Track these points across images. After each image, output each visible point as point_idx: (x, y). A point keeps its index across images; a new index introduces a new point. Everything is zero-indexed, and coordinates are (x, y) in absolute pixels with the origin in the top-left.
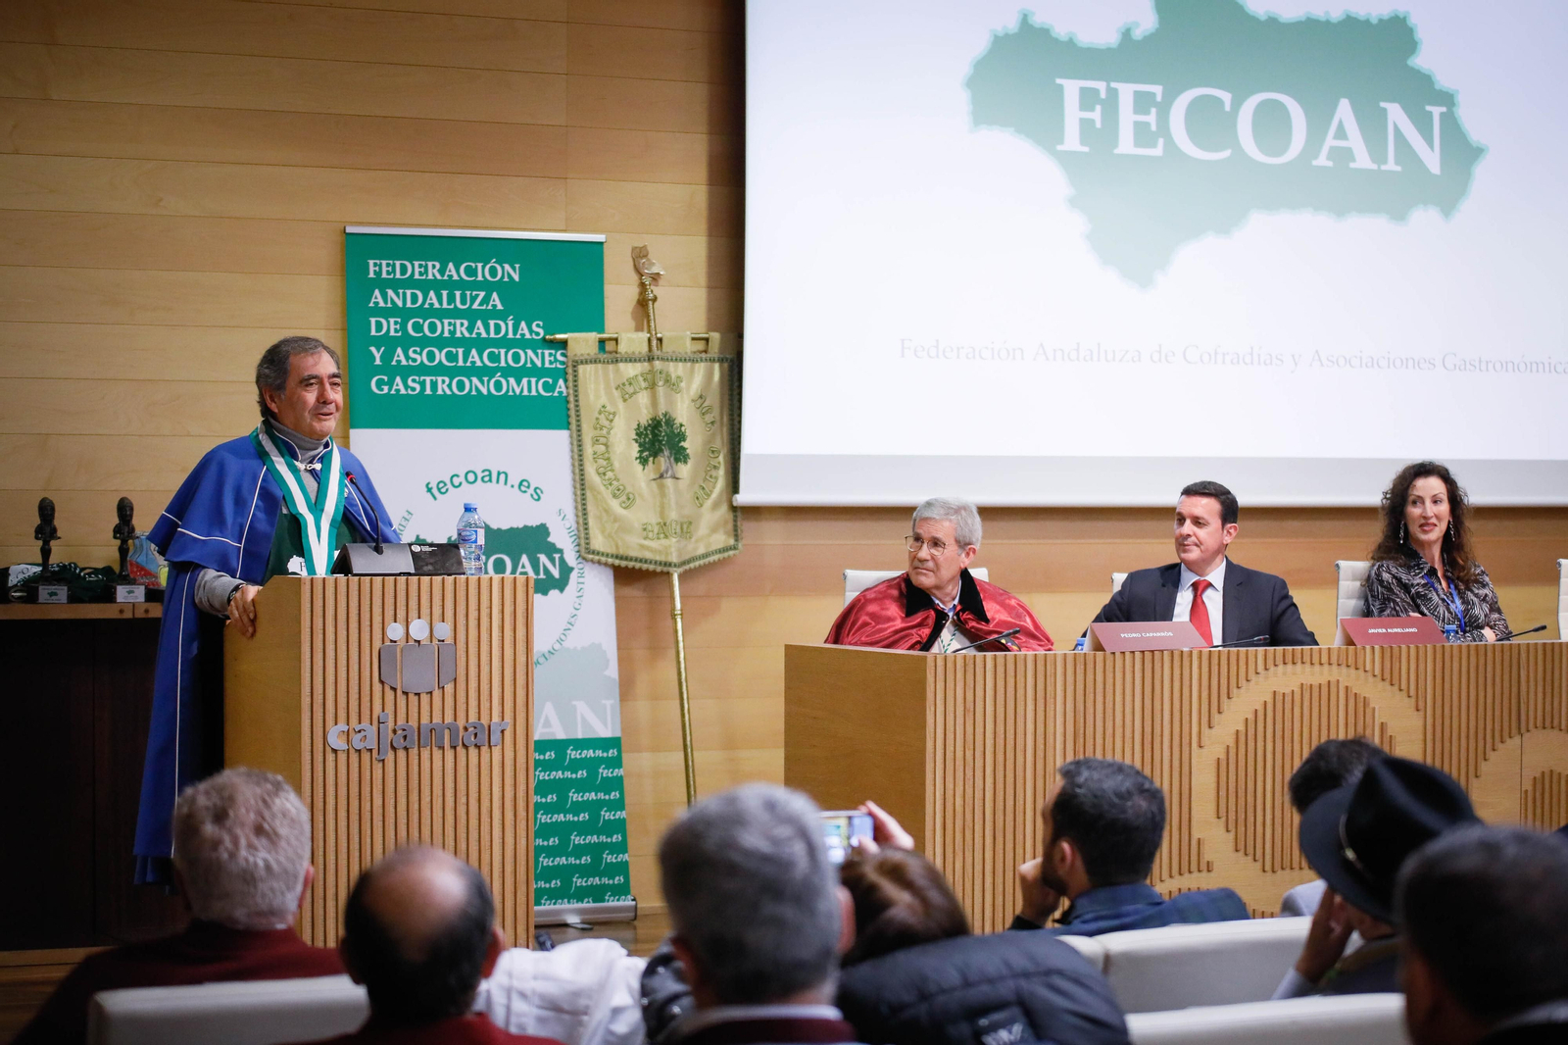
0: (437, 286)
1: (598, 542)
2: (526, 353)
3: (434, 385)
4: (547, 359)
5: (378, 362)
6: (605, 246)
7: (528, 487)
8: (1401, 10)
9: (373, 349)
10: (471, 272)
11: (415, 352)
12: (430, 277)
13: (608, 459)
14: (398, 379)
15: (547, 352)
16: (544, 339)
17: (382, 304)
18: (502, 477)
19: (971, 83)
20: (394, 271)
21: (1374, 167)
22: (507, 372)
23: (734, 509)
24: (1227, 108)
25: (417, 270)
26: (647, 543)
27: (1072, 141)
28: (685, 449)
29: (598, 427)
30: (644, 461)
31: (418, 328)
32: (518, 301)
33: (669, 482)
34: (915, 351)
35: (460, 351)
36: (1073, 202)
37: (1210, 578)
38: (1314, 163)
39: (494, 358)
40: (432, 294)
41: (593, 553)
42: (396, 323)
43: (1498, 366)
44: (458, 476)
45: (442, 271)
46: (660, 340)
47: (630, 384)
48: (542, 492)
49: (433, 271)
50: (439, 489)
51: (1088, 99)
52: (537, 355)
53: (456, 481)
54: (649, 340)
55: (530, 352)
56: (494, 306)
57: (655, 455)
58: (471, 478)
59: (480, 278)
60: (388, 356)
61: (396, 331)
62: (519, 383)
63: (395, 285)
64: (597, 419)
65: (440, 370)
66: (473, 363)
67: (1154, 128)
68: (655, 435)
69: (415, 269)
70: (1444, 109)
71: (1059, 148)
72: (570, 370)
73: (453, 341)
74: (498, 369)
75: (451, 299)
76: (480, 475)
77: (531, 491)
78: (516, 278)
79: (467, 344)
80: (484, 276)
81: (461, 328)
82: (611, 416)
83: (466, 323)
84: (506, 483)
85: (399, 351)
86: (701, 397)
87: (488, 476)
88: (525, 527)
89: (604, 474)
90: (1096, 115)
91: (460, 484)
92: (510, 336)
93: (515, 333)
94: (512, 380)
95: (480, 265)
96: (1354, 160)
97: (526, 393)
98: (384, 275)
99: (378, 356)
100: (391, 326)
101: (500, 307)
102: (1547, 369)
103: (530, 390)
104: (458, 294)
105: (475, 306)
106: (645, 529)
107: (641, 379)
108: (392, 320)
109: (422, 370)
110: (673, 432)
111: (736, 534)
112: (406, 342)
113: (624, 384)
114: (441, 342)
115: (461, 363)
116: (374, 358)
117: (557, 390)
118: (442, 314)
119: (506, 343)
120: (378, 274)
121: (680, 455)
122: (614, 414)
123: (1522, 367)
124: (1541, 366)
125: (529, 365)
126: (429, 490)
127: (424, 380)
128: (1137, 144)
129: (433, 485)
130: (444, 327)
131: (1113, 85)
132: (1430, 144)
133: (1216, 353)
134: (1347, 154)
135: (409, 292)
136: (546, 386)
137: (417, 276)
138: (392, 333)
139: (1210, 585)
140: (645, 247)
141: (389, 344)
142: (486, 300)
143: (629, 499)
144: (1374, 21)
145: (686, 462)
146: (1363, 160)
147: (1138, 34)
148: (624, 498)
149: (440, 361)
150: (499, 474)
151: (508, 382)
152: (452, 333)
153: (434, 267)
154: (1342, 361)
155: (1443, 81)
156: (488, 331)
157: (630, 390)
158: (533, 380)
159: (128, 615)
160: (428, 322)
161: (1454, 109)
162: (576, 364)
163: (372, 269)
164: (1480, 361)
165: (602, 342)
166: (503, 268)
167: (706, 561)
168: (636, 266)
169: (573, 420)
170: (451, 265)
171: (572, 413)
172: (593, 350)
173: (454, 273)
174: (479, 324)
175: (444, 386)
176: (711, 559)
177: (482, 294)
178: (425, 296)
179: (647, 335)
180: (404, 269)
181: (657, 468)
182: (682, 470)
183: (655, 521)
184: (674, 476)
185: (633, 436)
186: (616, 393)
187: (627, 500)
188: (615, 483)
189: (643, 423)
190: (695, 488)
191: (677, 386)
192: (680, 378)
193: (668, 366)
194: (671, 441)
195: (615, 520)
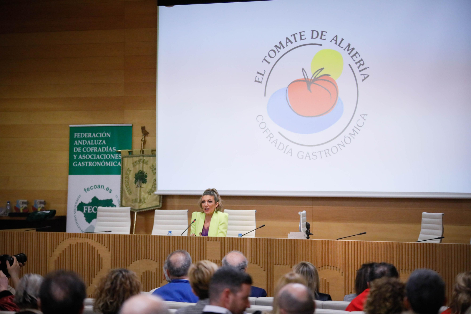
0: (90, 139)
3: (88, 164)
4: (116, 157)
5: (75, 158)
6: (134, 127)
7: (108, 189)
9: (74, 155)
10: (99, 135)
11: (84, 156)
12: (89, 137)
14: (80, 163)
15: (116, 155)
16: (116, 152)
17: (77, 144)
18: (102, 187)
20: (80, 136)
22: (106, 160)
25: (86, 135)
28: (146, 180)
29: (127, 174)
31: (85, 150)
32: (109, 142)
33: (139, 189)
35: (95, 155)
39: (103, 157)
40: (89, 141)
42: (80, 149)
44: (92, 186)
45: (92, 135)
46: (144, 151)
47: (135, 163)
48: (112, 191)
49: (90, 135)
50: (87, 190)
53: (92, 188)
54: (141, 151)
55: (112, 155)
56: (104, 144)
58: (96, 187)
59: (101, 137)
60: (77, 157)
61: (80, 151)
62: (108, 163)
63: (81, 139)
65: (90, 160)
66: (98, 158)
69: (85, 135)
72: (122, 159)
73: (94, 153)
74: (103, 160)
75: (94, 142)
76: (97, 186)
77: (109, 190)
78: (109, 136)
79: (97, 153)
80: (102, 136)
81: (95, 149)
83: (97, 148)
84: (103, 188)
85: (80, 156)
87: (99, 187)
88: (107, 200)
89: (127, 186)
91: (93, 189)
92: (107, 151)
93: (108, 150)
94: (107, 162)
95: (101, 133)
97: (110, 165)
100: (79, 150)
101: (105, 144)
103: (111, 165)
104: (95, 141)
105: (99, 144)
107: (138, 161)
108: (79, 148)
109: (85, 160)
110: (143, 175)
111: (160, 202)
112: (82, 153)
114: (90, 153)
115: (95, 158)
116: (74, 157)
117: (118, 164)
118: (91, 146)
119: (106, 153)
120: (77, 136)
122: (131, 170)
125: (111, 158)
126: (85, 190)
127: (86, 163)
129: (86, 189)
130: (91, 149)
135: (84, 141)
136: (115, 164)
137: (86, 137)
138: (79, 151)
140: (144, 127)
141: (78, 154)
142: (102, 142)
149: (90, 158)
150: (102, 186)
152: (93, 151)
153: (90, 134)
156: (102, 150)
157: (135, 164)
158: (112, 162)
160: (87, 148)
162: (123, 158)
163: (75, 135)
165: (129, 152)
167: (149, 209)
168: (142, 132)
169: (121, 172)
170: (94, 134)
171: (121, 170)
172: (127, 154)
173: (95, 136)
174: (100, 148)
175: (90, 164)
176: (151, 209)
177: (101, 141)
178: (87, 142)
179: (140, 150)
180: (83, 135)
181: (137, 184)
182: (144, 185)
183: (134, 198)
184: (141, 187)
185: (134, 176)
186: (132, 165)
187: (130, 193)
188: (129, 189)
189: (137, 173)
190: (148, 190)
191: (147, 163)
192: (148, 161)
193: (144, 158)
194: (141, 178)
195: (127, 198)
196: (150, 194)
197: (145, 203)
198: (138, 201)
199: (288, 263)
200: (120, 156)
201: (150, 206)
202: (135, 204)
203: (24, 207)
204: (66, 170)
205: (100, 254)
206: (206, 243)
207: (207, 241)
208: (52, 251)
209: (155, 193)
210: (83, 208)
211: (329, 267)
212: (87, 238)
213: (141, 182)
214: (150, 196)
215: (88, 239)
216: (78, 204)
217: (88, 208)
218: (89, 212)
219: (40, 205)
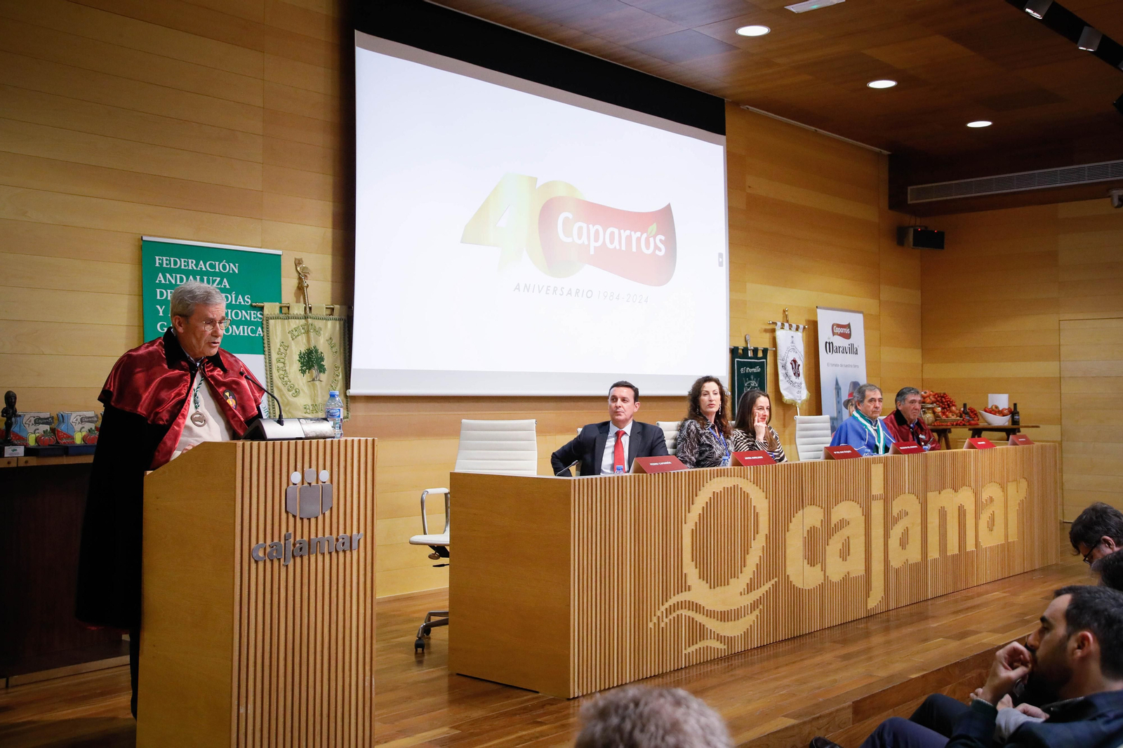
2: (242, 312)
4: (253, 316)
5: (161, 314)
6: (282, 256)
9: (158, 307)
10: (212, 266)
12: (190, 268)
13: (285, 370)
15: (252, 312)
16: (251, 305)
17: (163, 282)
20: (170, 263)
23: (346, 397)
25: (183, 264)
29: (279, 353)
30: (303, 372)
32: (237, 284)
33: (317, 383)
37: (624, 430)
45: (197, 265)
46: (310, 308)
47: (296, 330)
52: (247, 313)
54: (305, 308)
55: (244, 312)
56: (225, 286)
57: (310, 369)
59: (217, 270)
62: (238, 328)
63: (171, 271)
64: (279, 349)
68: (309, 358)
69: (182, 263)
72: (265, 322)
78: (237, 272)
80: (219, 269)
82: (286, 348)
86: (331, 338)
89: (283, 379)
92: (234, 302)
93: (236, 301)
94: (234, 327)
95: (217, 263)
97: (242, 334)
98: (165, 265)
99: (161, 311)
101: (228, 287)
103: (244, 333)
106: (305, 408)
107: (301, 328)
110: (318, 356)
111: (347, 409)
113: (292, 331)
116: (159, 312)
117: (258, 333)
120: (161, 264)
121: (322, 369)
122: (288, 347)
125: (243, 319)
135: (178, 276)
136: (252, 331)
137: (183, 267)
139: (625, 433)
140: (301, 259)
142: (220, 283)
143: (296, 392)
145: (324, 372)
148: (294, 391)
151: (232, 328)
153: (192, 262)
157: (296, 333)
158: (246, 327)
159: (14, 465)
162: (268, 319)
163: (157, 261)
165: (281, 308)
166: (229, 266)
169: (267, 349)
170: (201, 262)
171: (266, 345)
172: (276, 311)
173: (203, 267)
177: (219, 279)
180: (175, 263)
183: (310, 404)
185: (297, 358)
188: (289, 384)
189: (303, 351)
191: (319, 332)
193: (314, 322)
200: (260, 316)
213: (314, 371)
219: (81, 426)
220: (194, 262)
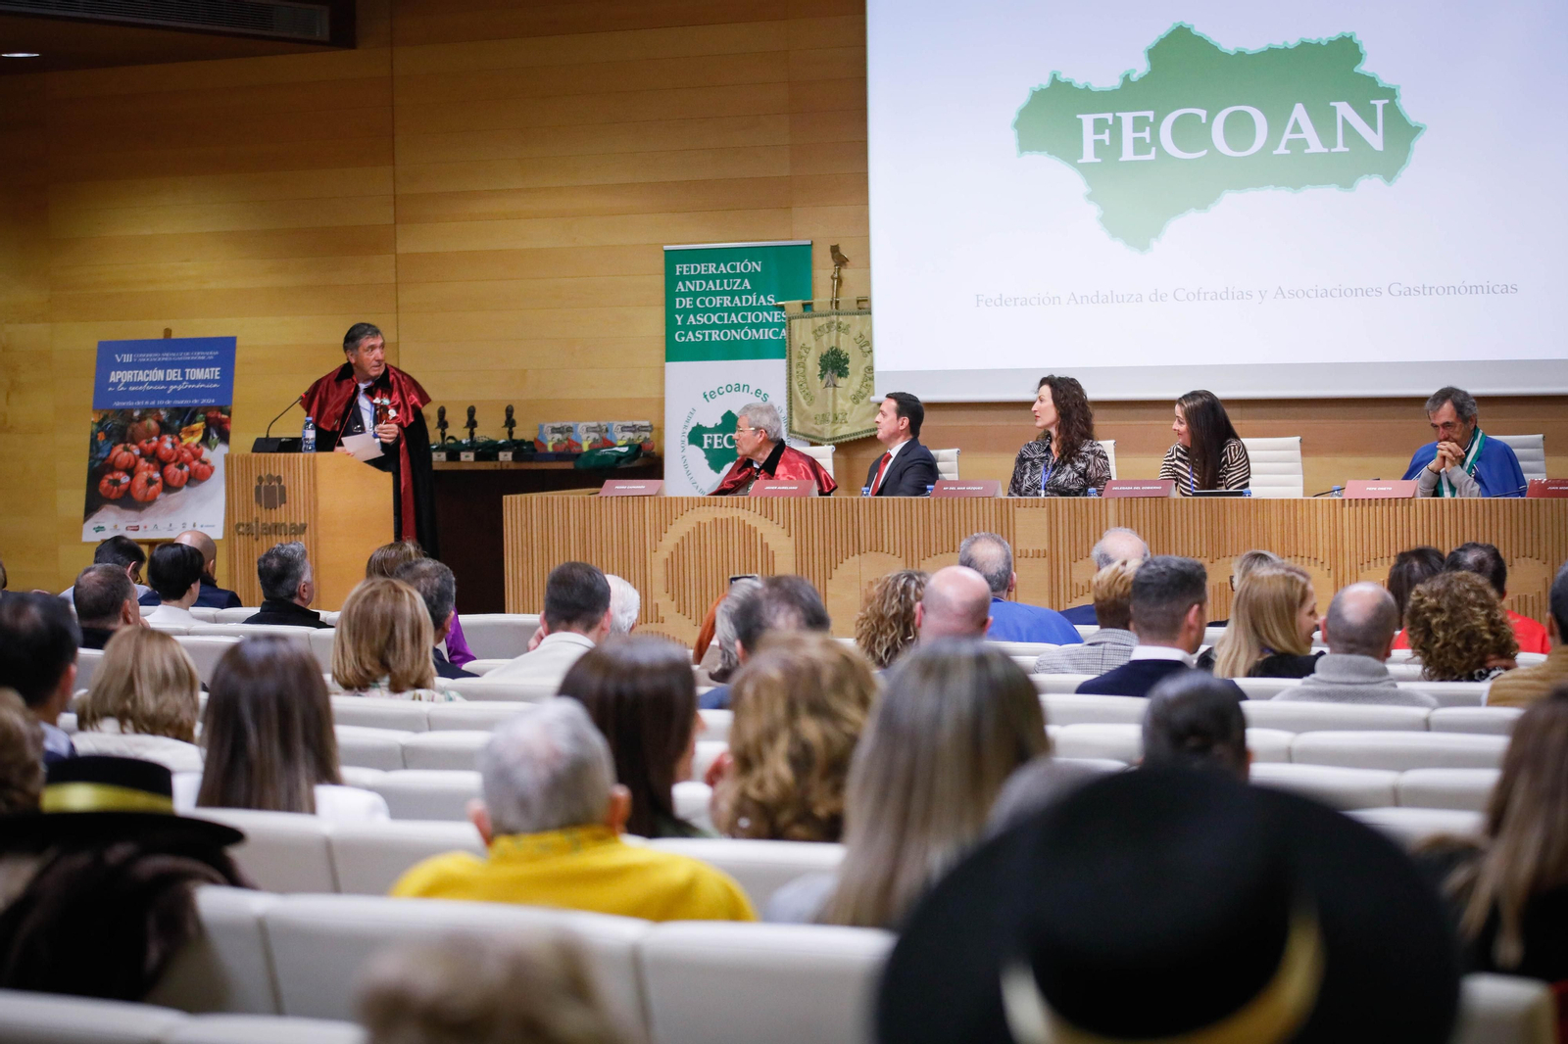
0: (713, 277)
1: (796, 426)
2: (762, 314)
3: (710, 335)
4: (776, 316)
5: (679, 323)
6: (814, 246)
7: (760, 393)
8: (1347, 31)
9: (677, 316)
10: (733, 268)
11: (700, 316)
12: (710, 272)
13: (804, 376)
14: (690, 333)
15: (776, 313)
16: (774, 305)
17: (683, 290)
18: (746, 388)
19: (1017, 125)
20: (690, 270)
21: (1326, 150)
22: (752, 326)
24: (1204, 121)
25: (703, 269)
26: (816, 426)
27: (1089, 155)
28: (847, 368)
29: (800, 357)
30: (822, 376)
31: (702, 302)
32: (759, 284)
33: (830, 390)
34: (986, 302)
35: (726, 314)
36: (1090, 197)
37: (890, 451)
38: (1275, 152)
39: (744, 318)
40: (711, 282)
41: (795, 432)
42: (690, 300)
43: (1440, 290)
44: (721, 388)
45: (717, 269)
46: (839, 303)
47: (819, 330)
48: (767, 396)
50: (711, 396)
51: (1099, 126)
52: (769, 314)
53: (721, 391)
54: (832, 302)
55: (765, 313)
56: (746, 287)
57: (826, 371)
58: (729, 388)
59: (738, 271)
60: (684, 320)
61: (690, 305)
62: (758, 332)
63: (691, 278)
64: (800, 351)
65: (714, 326)
66: (733, 321)
67: (1148, 141)
68: (827, 361)
69: (702, 268)
70: (1387, 101)
71: (1079, 161)
72: (787, 323)
73: (722, 309)
74: (745, 325)
75: (722, 285)
76: (734, 387)
77: (762, 396)
78: (759, 270)
79: (729, 310)
80: (740, 269)
81: (727, 301)
82: (807, 350)
83: (729, 298)
84: (748, 391)
85: (691, 316)
86: (861, 336)
87: (738, 388)
89: (801, 385)
90: (1106, 137)
91: (723, 393)
92: (754, 304)
93: (757, 302)
94: (754, 331)
95: (738, 264)
96: (1308, 147)
97: (761, 338)
98: (685, 273)
99: (680, 320)
100: (687, 302)
101: (749, 288)
102: (1485, 290)
103: (765, 336)
104: (725, 281)
105: (735, 288)
106: (815, 418)
107: (825, 327)
108: (688, 299)
109: (704, 327)
110: (840, 358)
112: (695, 311)
113: (816, 330)
114: (714, 310)
115: (726, 322)
116: (677, 321)
117: (781, 335)
118: (716, 294)
119: (751, 309)
120: (681, 272)
121: (844, 372)
122: (809, 349)
123: (1463, 290)
124: (1480, 289)
125: (765, 321)
126: (705, 396)
127: (705, 333)
128: (1135, 154)
129: (707, 393)
130: (717, 301)
131: (1118, 114)
132: (1374, 129)
133: (1199, 293)
134: (1304, 143)
135: (698, 282)
136: (774, 333)
137: (703, 272)
138: (688, 307)
139: (890, 455)
140: (838, 246)
141: (686, 312)
142: (741, 284)
143: (811, 399)
144: (1324, 43)
145: (847, 377)
146: (1315, 146)
147: (1134, 78)
148: (809, 399)
149: (714, 322)
150: (744, 386)
151: (751, 332)
152: (722, 304)
153: (712, 267)
154: (1300, 294)
155: (1385, 80)
156: (741, 302)
157: (819, 333)
158: (767, 330)
160: (708, 299)
161: (1396, 100)
162: (790, 319)
163: (678, 270)
164: (1424, 287)
165: (806, 305)
166: (752, 265)
167: (856, 437)
168: (833, 258)
169: (787, 353)
170: (722, 265)
171: (787, 348)
172: (799, 310)
173: (723, 269)
174: (737, 298)
175: (716, 335)
176: (860, 436)
177: (739, 281)
178: (707, 284)
179: (830, 300)
180: (696, 269)
181: (825, 381)
182: (841, 382)
183: (821, 414)
184: (835, 386)
185: (819, 361)
186: (812, 336)
187: (811, 400)
188: (807, 391)
189: (825, 353)
190: (851, 392)
191: (846, 330)
192: (849, 326)
193: (841, 319)
194: (835, 364)
195: (802, 413)
196: (858, 402)
197: (846, 422)
198: (831, 418)
199: (1204, 554)
200: (784, 316)
201: (859, 429)
202: (822, 426)
203: (555, 440)
204: (659, 348)
205: (767, 544)
206: (1014, 512)
207: (1016, 509)
208: (658, 538)
209: (872, 398)
210: (703, 438)
211: (1299, 559)
212: (738, 507)
213: (835, 375)
214: (857, 406)
215: (740, 509)
216: (689, 430)
217: (713, 439)
218: (716, 446)
219: (586, 435)
220: (714, 265)
